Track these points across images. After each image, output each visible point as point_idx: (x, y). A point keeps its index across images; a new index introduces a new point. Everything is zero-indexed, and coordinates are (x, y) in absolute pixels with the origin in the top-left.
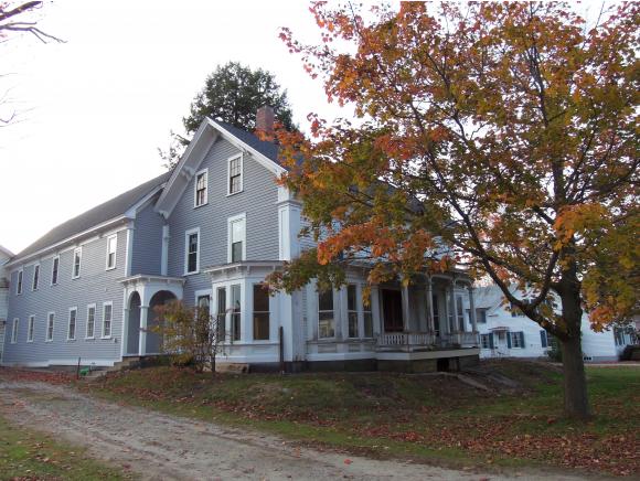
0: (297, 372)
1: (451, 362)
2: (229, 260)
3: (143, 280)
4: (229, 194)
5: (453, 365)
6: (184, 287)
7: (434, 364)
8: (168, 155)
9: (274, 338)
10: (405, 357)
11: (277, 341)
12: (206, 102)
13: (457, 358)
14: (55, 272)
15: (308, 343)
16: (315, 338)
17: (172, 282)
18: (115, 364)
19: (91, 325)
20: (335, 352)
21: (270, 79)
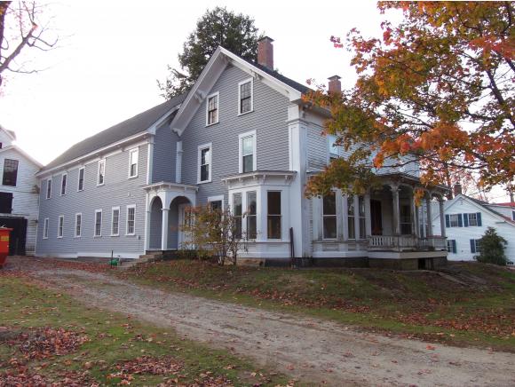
0: (305, 266)
1: (427, 262)
2: (241, 171)
3: (164, 186)
4: (239, 114)
5: (428, 264)
6: (197, 193)
7: (416, 263)
8: (165, 86)
9: (285, 238)
10: (397, 256)
11: (289, 241)
12: (197, 40)
13: (431, 259)
14: (81, 180)
15: (313, 242)
16: (320, 238)
17: (188, 189)
18: (141, 257)
19: (115, 224)
20: (337, 250)
21: (249, 23)
